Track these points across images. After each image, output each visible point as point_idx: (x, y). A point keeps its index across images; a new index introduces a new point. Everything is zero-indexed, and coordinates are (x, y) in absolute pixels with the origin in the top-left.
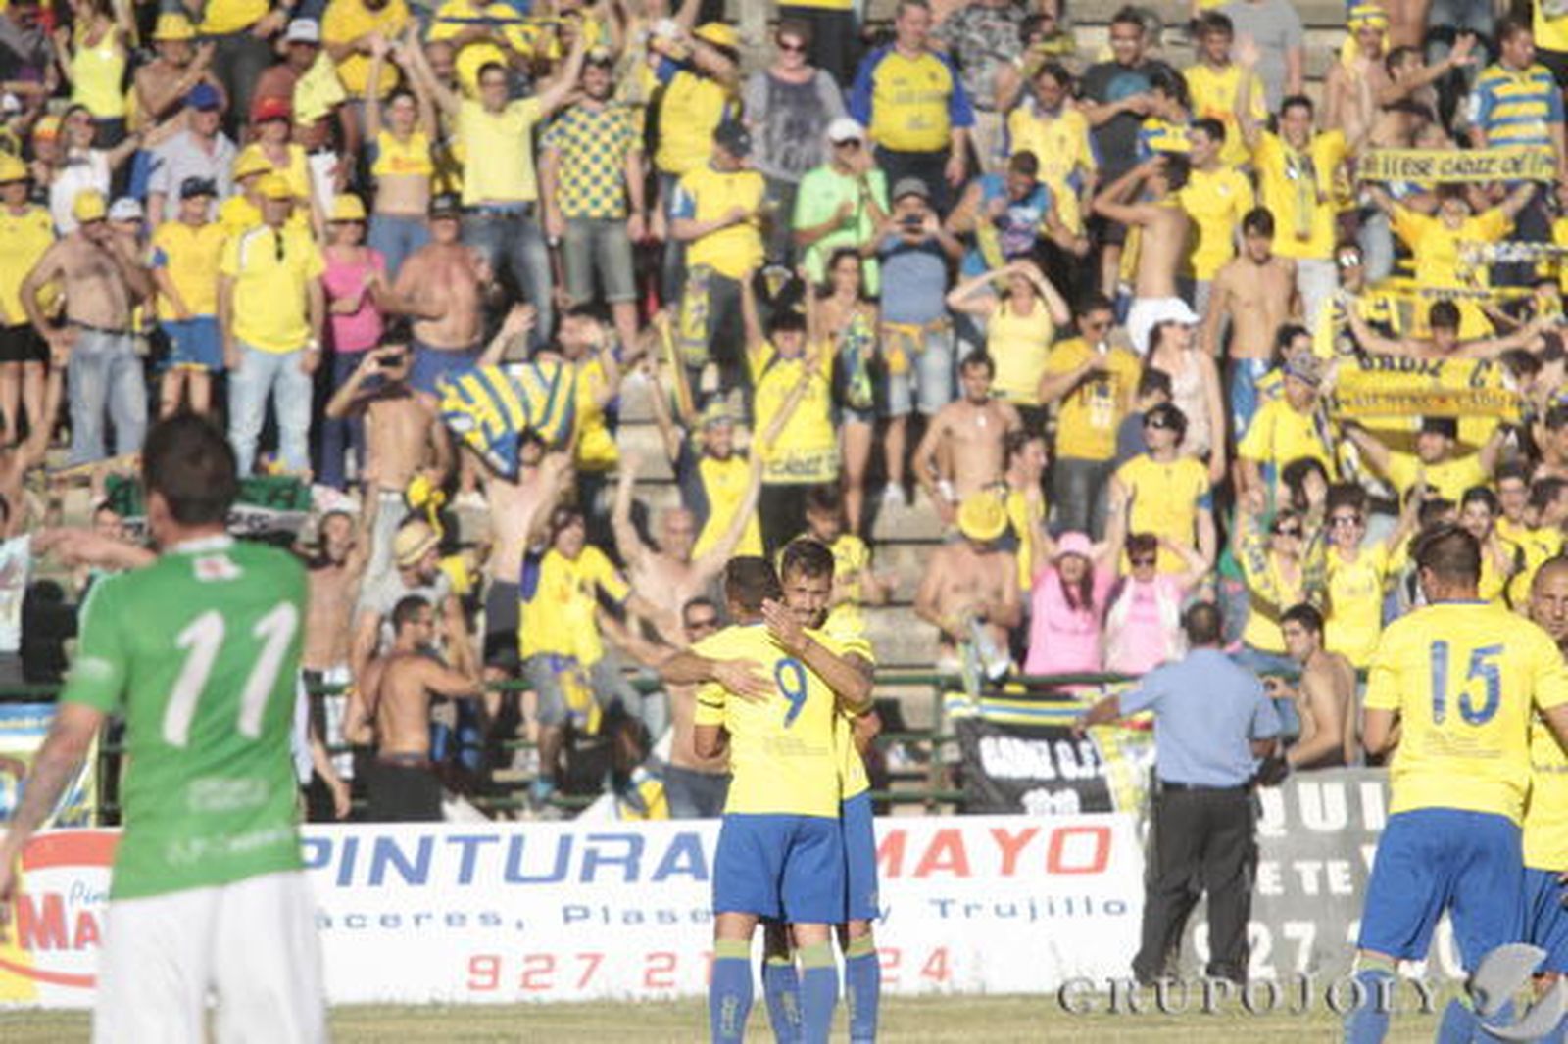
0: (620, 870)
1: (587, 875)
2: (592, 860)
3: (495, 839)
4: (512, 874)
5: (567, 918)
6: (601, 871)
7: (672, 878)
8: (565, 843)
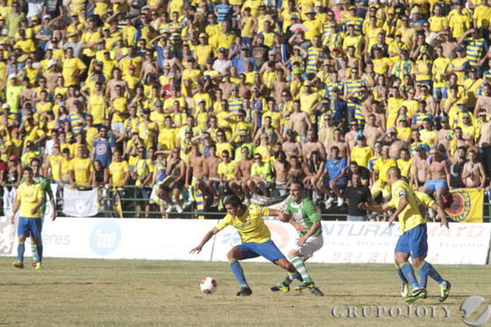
0: (373, 233)
1: (366, 234)
2: (368, 230)
3: (348, 225)
4: (350, 234)
5: (358, 244)
6: (369, 233)
7: (384, 236)
8: (363, 226)
